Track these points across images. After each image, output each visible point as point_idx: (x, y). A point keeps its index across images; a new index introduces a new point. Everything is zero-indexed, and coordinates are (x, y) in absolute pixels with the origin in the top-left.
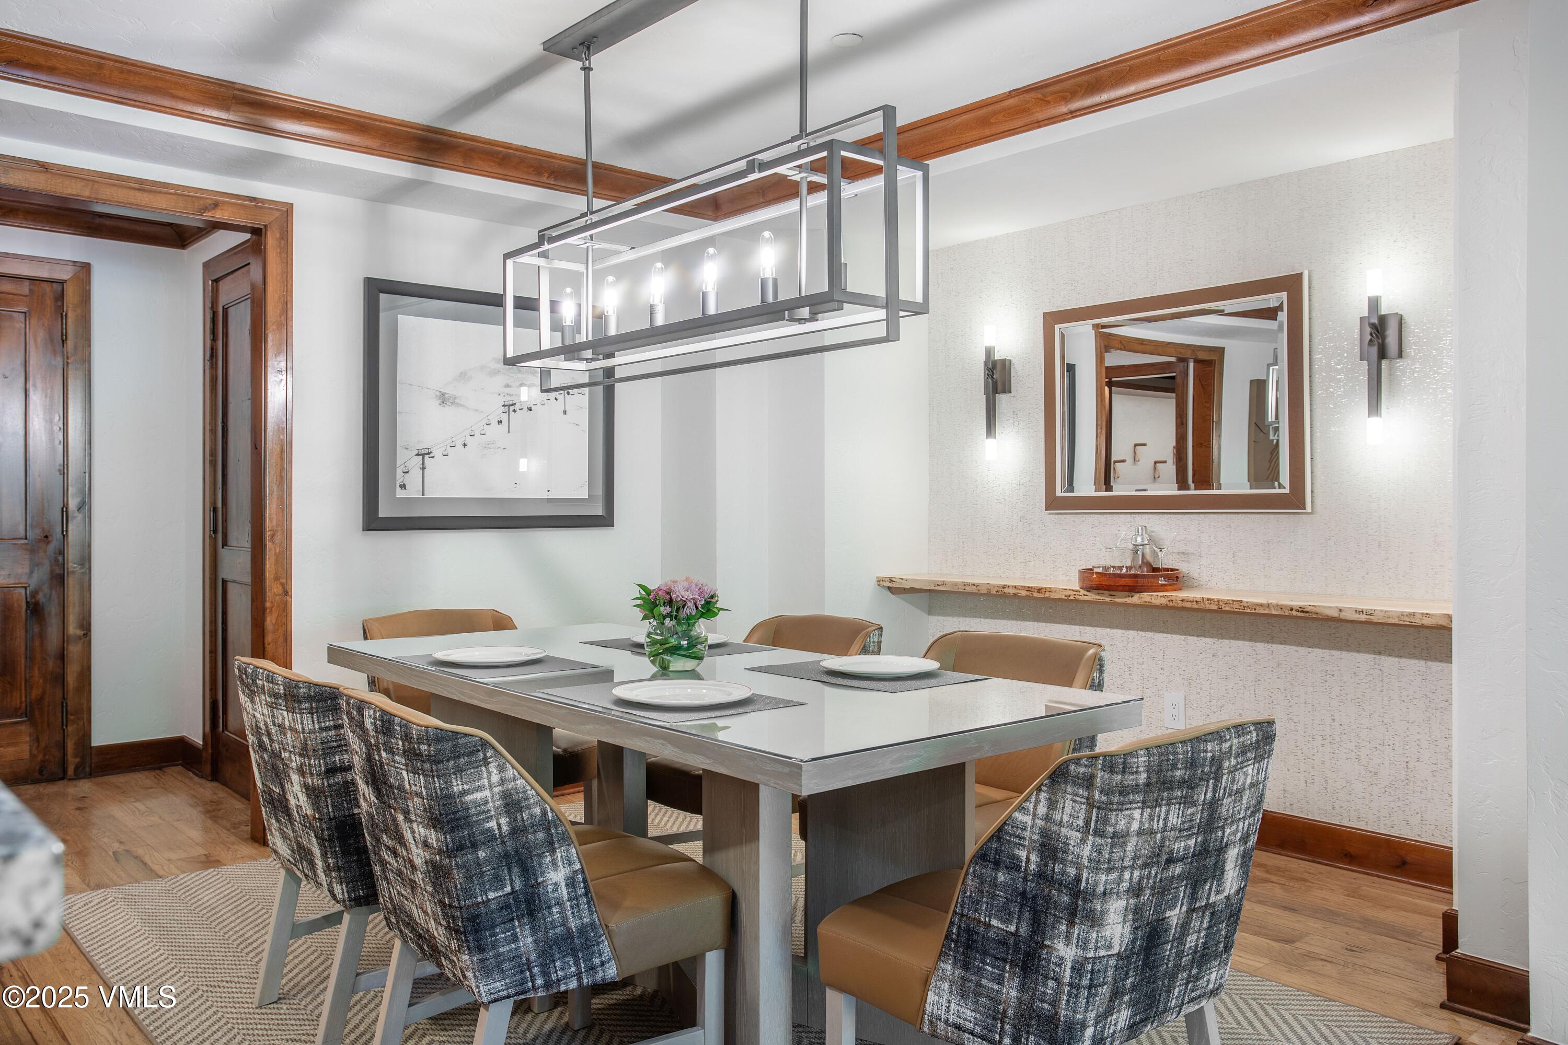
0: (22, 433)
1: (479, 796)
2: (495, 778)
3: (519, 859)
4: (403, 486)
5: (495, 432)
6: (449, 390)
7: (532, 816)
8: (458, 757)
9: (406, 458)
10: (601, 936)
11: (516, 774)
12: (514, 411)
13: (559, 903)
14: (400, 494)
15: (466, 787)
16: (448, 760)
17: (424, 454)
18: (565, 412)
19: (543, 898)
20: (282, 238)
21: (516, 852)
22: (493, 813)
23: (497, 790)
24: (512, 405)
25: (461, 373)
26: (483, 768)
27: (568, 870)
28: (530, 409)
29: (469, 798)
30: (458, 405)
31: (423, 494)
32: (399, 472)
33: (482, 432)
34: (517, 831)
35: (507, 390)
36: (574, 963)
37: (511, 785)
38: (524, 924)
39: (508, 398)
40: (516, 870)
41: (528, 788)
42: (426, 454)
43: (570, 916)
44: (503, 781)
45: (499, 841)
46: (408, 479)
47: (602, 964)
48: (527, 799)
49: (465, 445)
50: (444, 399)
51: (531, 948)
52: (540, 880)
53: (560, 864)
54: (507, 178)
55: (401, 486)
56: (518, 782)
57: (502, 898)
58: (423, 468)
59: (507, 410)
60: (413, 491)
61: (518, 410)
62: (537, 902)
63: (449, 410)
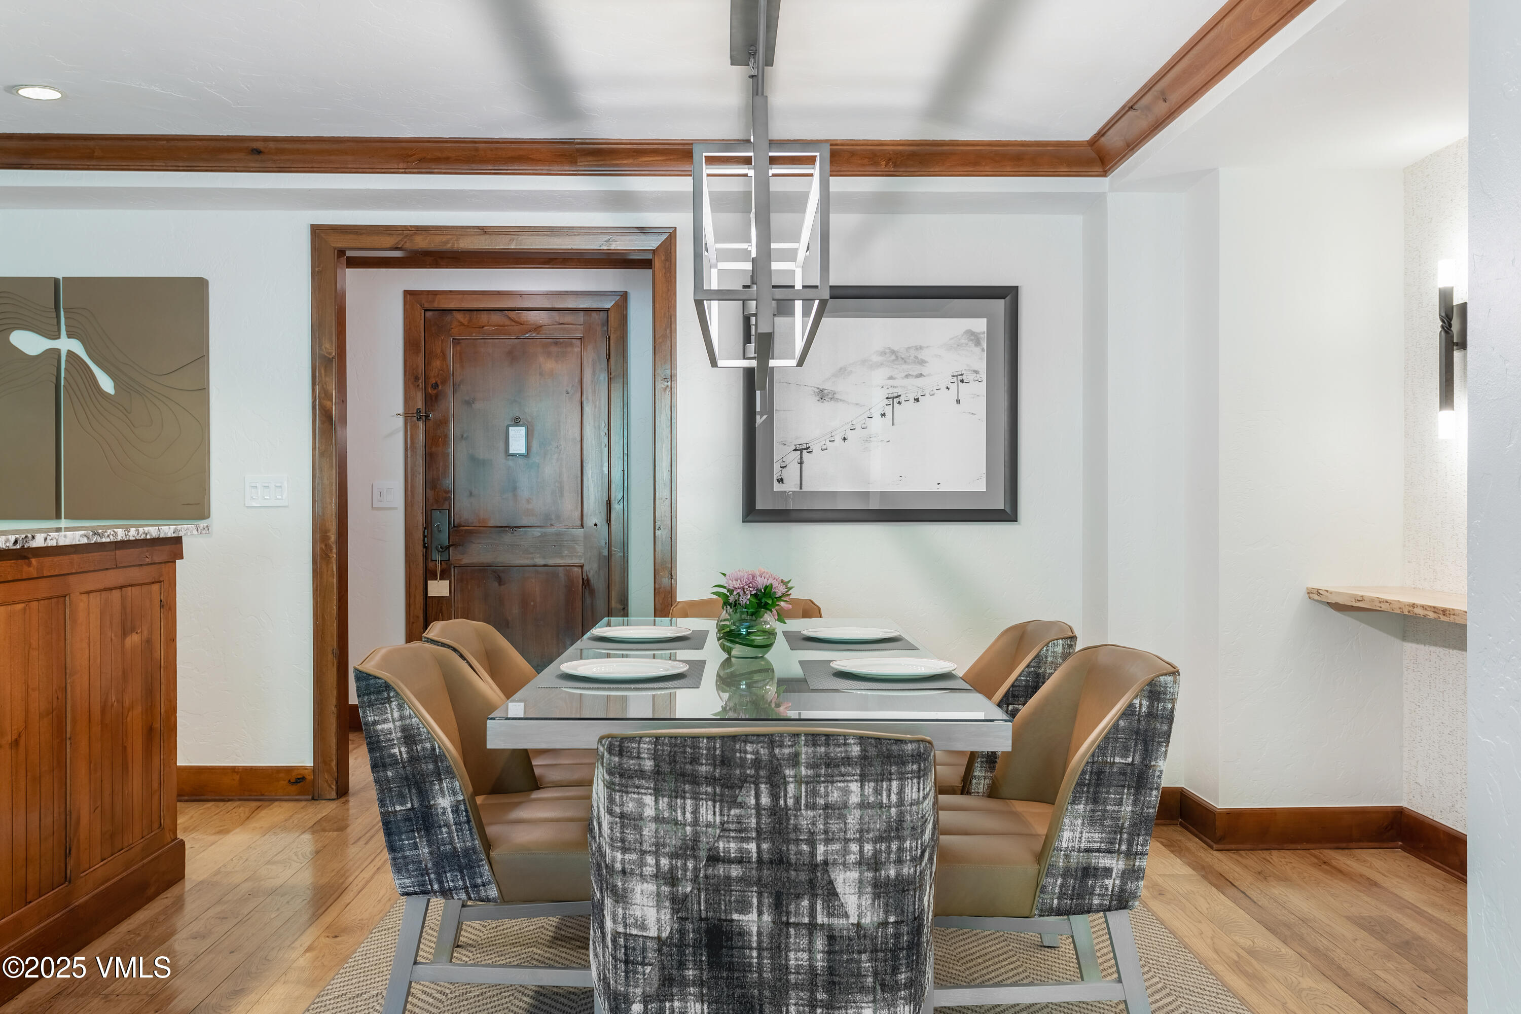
0: (579, 439)
1: (386, 726)
2: (396, 715)
3: (416, 783)
4: (781, 480)
5: (877, 424)
6: (828, 386)
7: (424, 749)
8: (370, 694)
9: (782, 452)
10: (481, 860)
11: (412, 713)
12: (899, 403)
13: (447, 825)
14: (777, 487)
15: (376, 718)
16: (364, 695)
17: (802, 449)
18: (958, 402)
19: (435, 818)
20: (666, 260)
21: (414, 776)
22: (396, 742)
23: (398, 724)
24: (896, 397)
25: (841, 369)
26: (387, 705)
27: (452, 798)
28: (917, 400)
29: (379, 727)
30: (837, 400)
31: (801, 488)
32: (776, 467)
33: (863, 426)
34: (414, 759)
35: (891, 382)
36: (461, 878)
37: (408, 721)
38: (422, 836)
39: (892, 390)
40: (414, 791)
41: (421, 726)
42: (804, 449)
43: (456, 838)
44: (402, 718)
45: (401, 765)
46: (785, 474)
47: (484, 885)
48: (420, 735)
49: (845, 439)
50: (822, 395)
51: (428, 857)
52: (432, 803)
53: (447, 793)
54: (842, 173)
55: (778, 480)
56: (413, 720)
57: (405, 812)
58: (801, 463)
59: (891, 402)
60: (791, 485)
61: (903, 403)
62: (431, 821)
63: (827, 406)
